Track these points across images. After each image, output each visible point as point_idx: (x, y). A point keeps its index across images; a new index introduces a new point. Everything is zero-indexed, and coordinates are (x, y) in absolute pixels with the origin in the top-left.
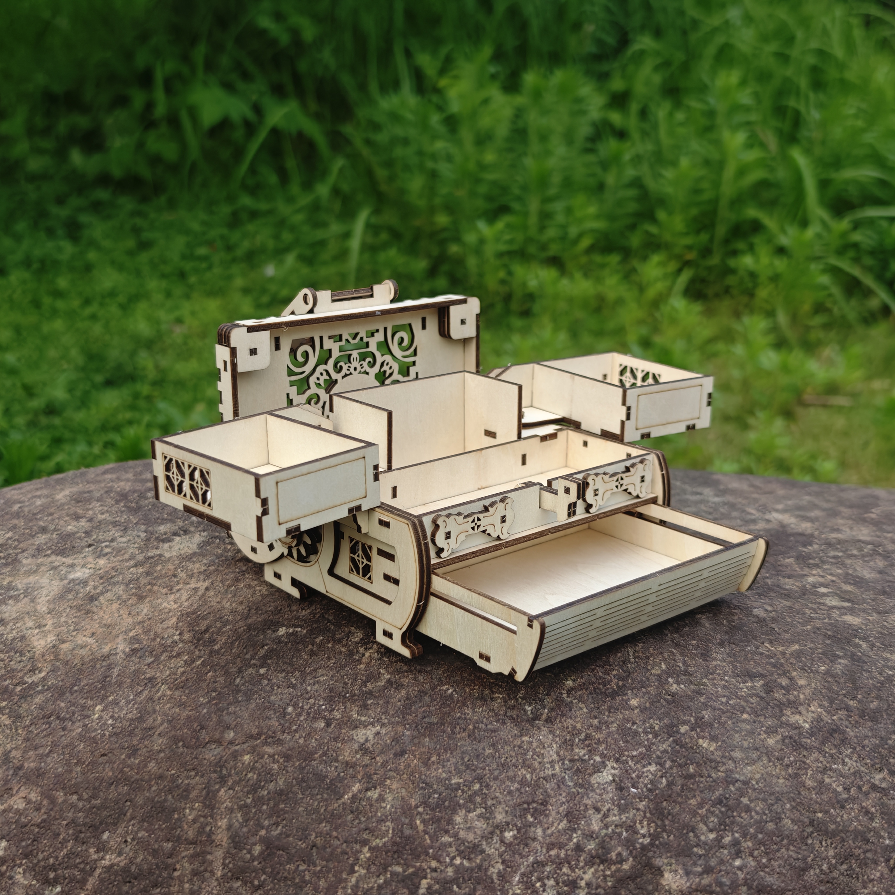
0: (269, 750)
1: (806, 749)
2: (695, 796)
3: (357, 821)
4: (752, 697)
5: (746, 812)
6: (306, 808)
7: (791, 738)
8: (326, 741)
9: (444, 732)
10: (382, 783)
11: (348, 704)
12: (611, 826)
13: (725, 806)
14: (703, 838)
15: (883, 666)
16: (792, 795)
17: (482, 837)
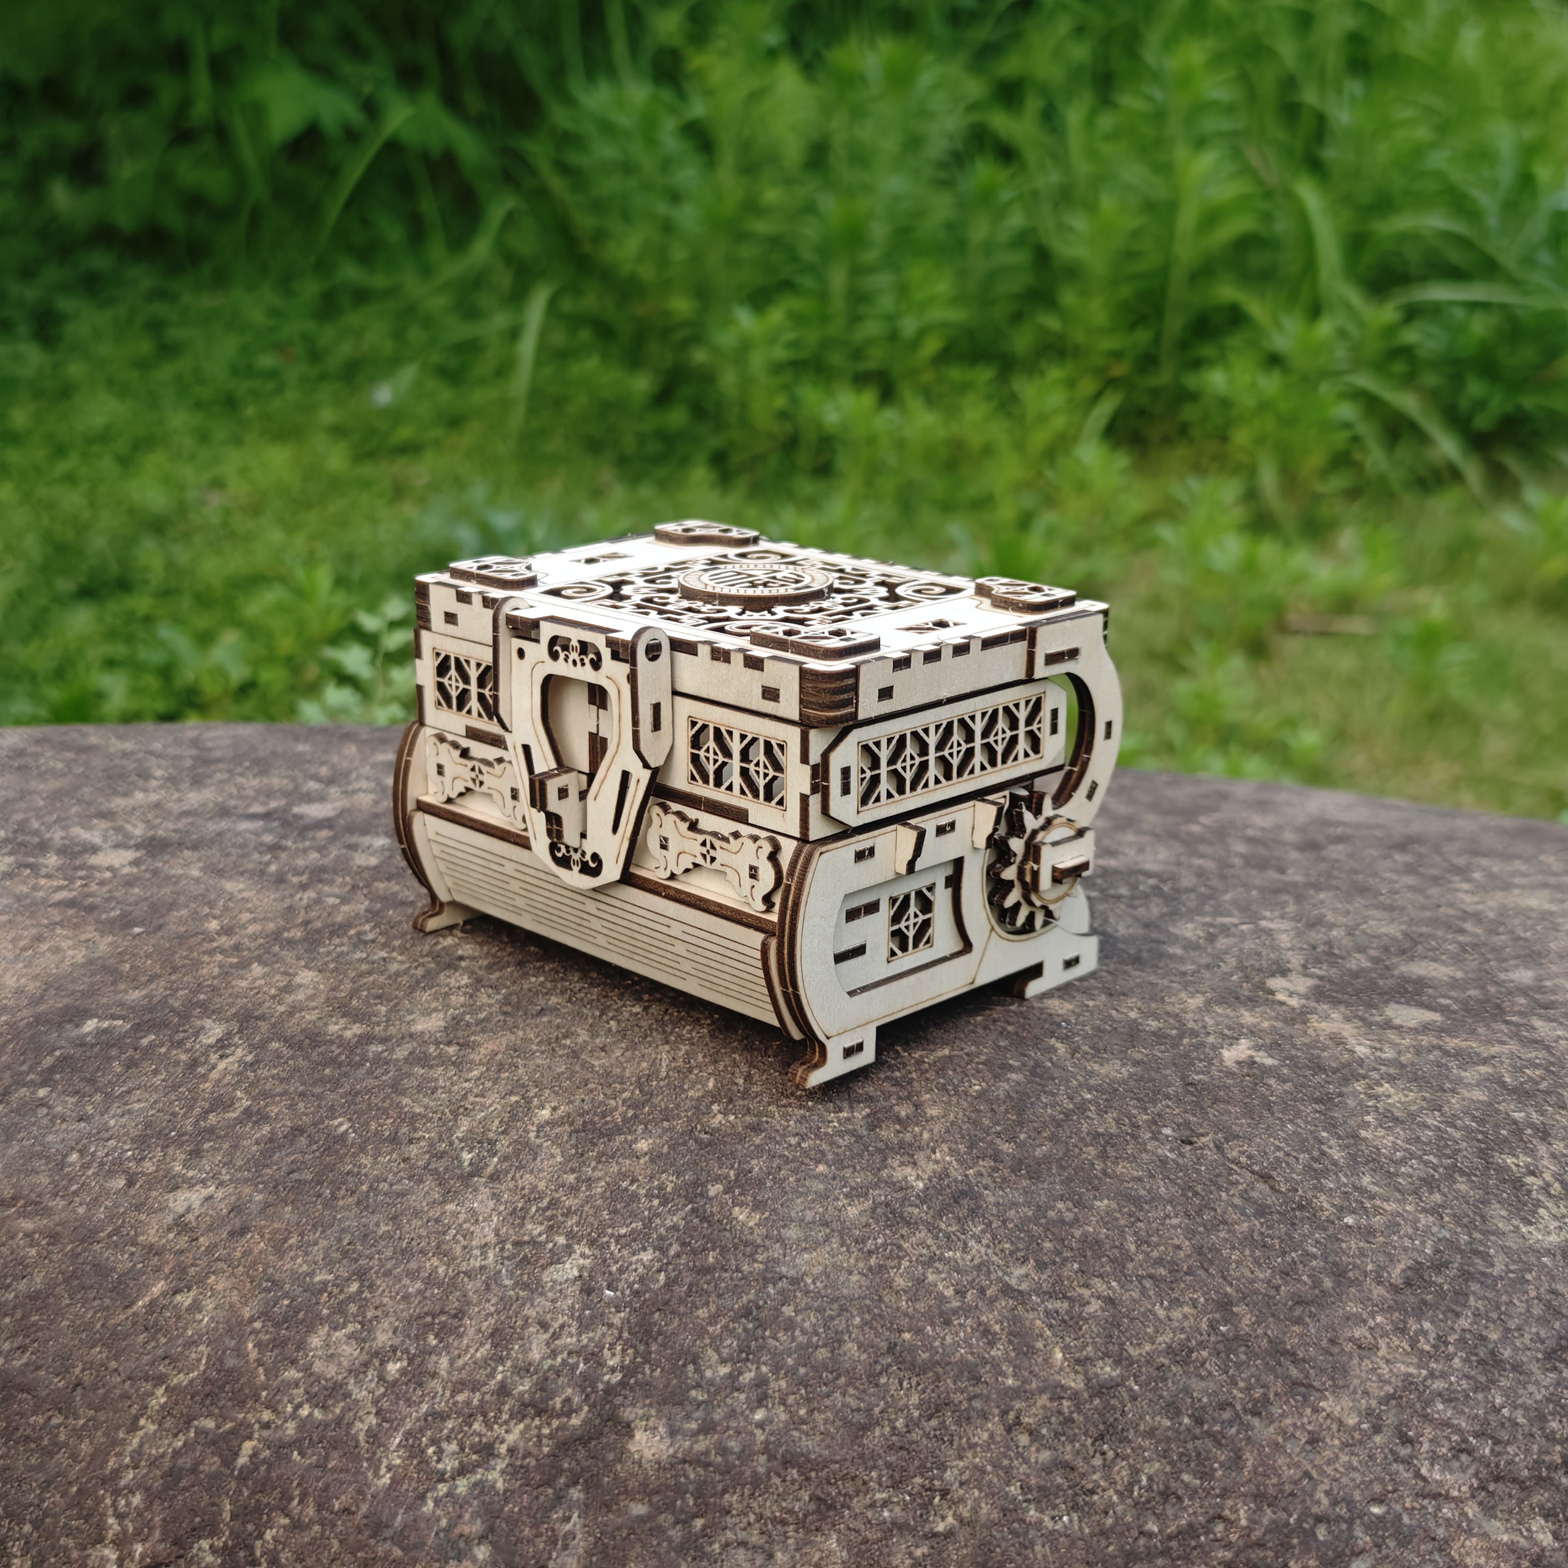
0: (27, 1225)
1: (908, 1224)
2: (707, 1304)
3: (153, 1344)
4: (842, 1137)
5: (786, 1330)
6: (73, 1322)
7: (887, 1205)
8: (122, 1210)
9: (320, 1196)
10: (201, 1281)
11: (171, 1150)
12: (561, 1352)
13: (756, 1319)
14: (708, 1374)
15: (1081, 1085)
16: (868, 1302)
17: (350, 1371)
